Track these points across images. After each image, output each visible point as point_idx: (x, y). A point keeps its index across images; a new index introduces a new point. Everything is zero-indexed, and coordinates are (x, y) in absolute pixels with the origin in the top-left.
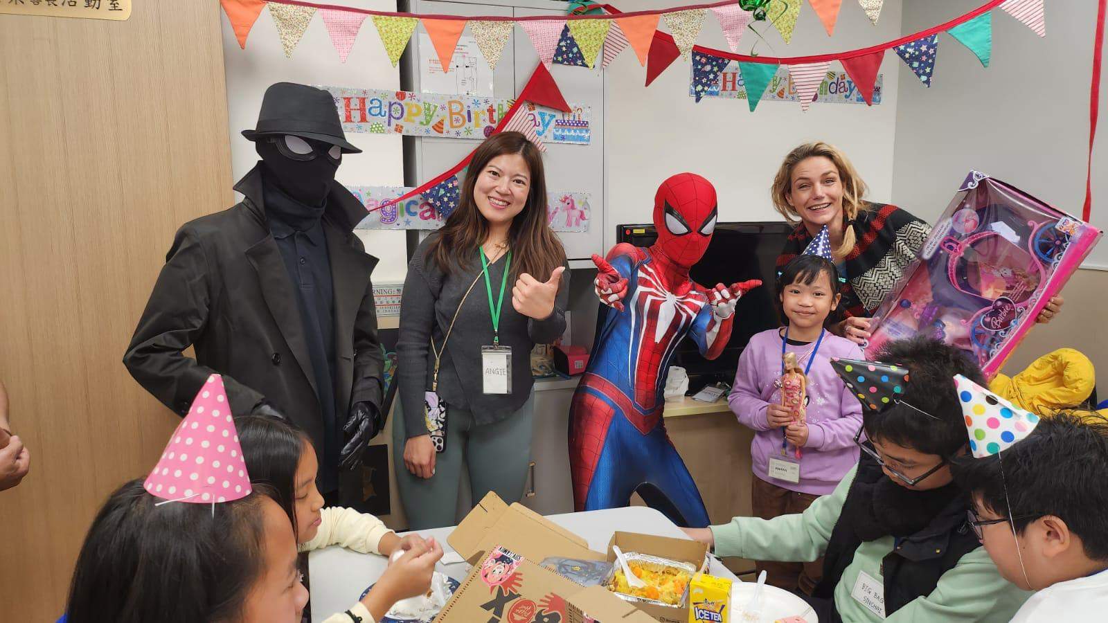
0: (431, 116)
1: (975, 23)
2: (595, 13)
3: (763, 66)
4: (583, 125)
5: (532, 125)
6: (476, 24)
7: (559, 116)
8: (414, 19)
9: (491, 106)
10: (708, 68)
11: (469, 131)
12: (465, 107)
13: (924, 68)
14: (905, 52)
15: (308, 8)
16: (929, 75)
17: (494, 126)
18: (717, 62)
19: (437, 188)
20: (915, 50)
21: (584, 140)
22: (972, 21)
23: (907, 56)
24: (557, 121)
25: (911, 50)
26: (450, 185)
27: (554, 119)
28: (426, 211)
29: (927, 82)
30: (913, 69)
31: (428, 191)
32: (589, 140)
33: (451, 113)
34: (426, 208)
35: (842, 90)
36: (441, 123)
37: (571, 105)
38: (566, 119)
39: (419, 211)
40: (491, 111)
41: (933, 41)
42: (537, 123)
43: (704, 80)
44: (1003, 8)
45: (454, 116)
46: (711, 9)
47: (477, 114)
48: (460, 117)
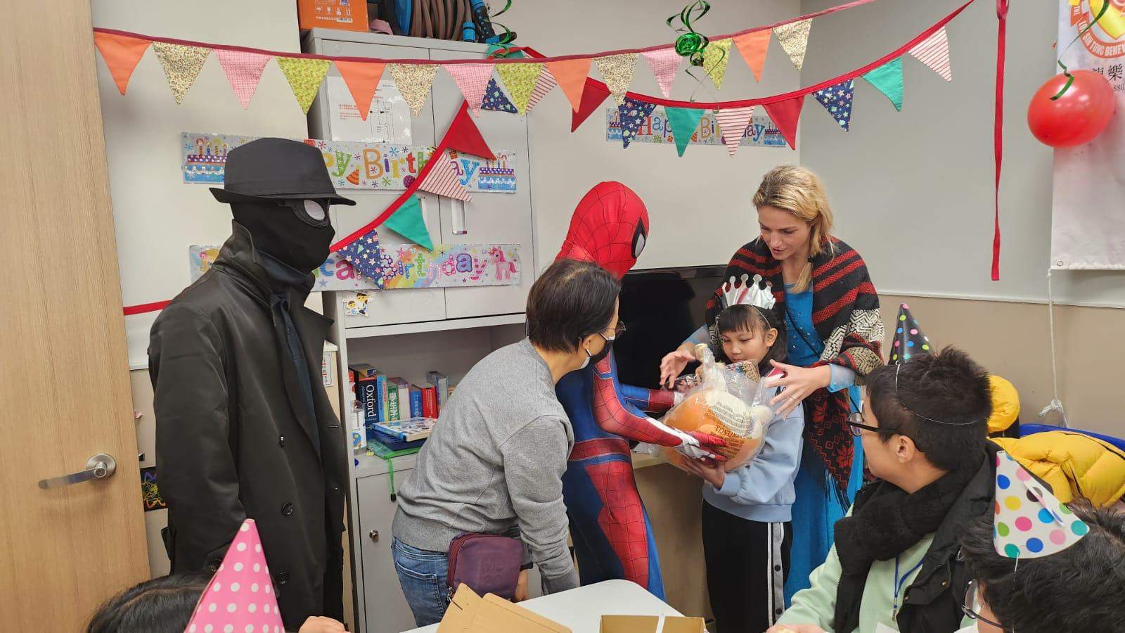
0: (345, 166)
1: (887, 68)
2: (515, 57)
3: (689, 110)
4: (509, 173)
5: (455, 174)
6: (396, 67)
7: (483, 164)
8: (326, 61)
9: (411, 154)
10: (634, 113)
11: (386, 181)
12: (382, 155)
13: (842, 113)
14: (824, 97)
15: (201, 48)
16: (847, 119)
17: (415, 175)
18: (643, 106)
19: (355, 244)
20: (833, 95)
21: (511, 189)
22: (885, 66)
23: (826, 101)
24: (481, 169)
25: (828, 95)
26: (370, 241)
27: (478, 167)
28: (344, 270)
29: (846, 126)
30: (832, 113)
31: (345, 248)
32: (515, 189)
33: (367, 163)
34: (344, 266)
36: (356, 173)
37: (495, 152)
38: (491, 166)
39: (335, 270)
40: (410, 159)
41: (849, 86)
42: (460, 171)
43: (631, 126)
44: (912, 54)
45: (370, 166)
46: (642, 53)
47: (395, 163)
48: (377, 167)
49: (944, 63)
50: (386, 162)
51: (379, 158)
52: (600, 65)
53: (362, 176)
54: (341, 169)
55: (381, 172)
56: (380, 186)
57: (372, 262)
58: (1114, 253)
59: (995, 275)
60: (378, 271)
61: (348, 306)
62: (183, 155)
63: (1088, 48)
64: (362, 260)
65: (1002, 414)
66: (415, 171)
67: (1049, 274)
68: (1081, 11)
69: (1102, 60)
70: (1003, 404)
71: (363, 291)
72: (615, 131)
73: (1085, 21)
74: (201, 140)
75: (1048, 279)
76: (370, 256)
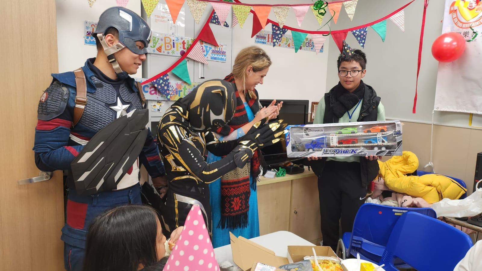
3: (301, 33)
4: (224, 53)
5: (202, 52)
6: (190, 1)
7: (213, 48)
9: (184, 41)
10: (278, 32)
11: (173, 52)
12: (172, 41)
13: (362, 40)
14: (355, 33)
16: (364, 43)
17: (185, 51)
18: (282, 30)
19: (159, 79)
20: (359, 33)
22: (380, 23)
23: (356, 35)
24: (212, 50)
25: (358, 33)
26: (165, 78)
27: (211, 50)
28: (153, 90)
29: (363, 46)
30: (358, 40)
31: (155, 81)
32: (225, 60)
33: (165, 43)
34: (153, 89)
35: (310, 46)
36: (161, 47)
37: (218, 44)
38: (216, 49)
39: (149, 90)
40: (184, 43)
41: (365, 29)
42: (204, 50)
43: (277, 37)
44: (391, 19)
45: (167, 45)
46: (292, 7)
47: (177, 44)
48: (170, 45)
49: (402, 24)
50: (174, 43)
51: (170, 41)
52: (275, 10)
53: (163, 49)
54: (155, 44)
55: (171, 48)
56: (171, 54)
57: (166, 88)
58: (459, 105)
59: (414, 111)
60: (168, 92)
61: (153, 107)
62: (85, 32)
63: (455, 24)
64: (161, 86)
65: (412, 166)
66: (185, 49)
67: (433, 112)
68: (454, 9)
69: (461, 29)
70: (412, 163)
71: (159, 101)
72: (258, 39)
73: (455, 13)
74: (94, 25)
75: (433, 114)
76: (165, 85)
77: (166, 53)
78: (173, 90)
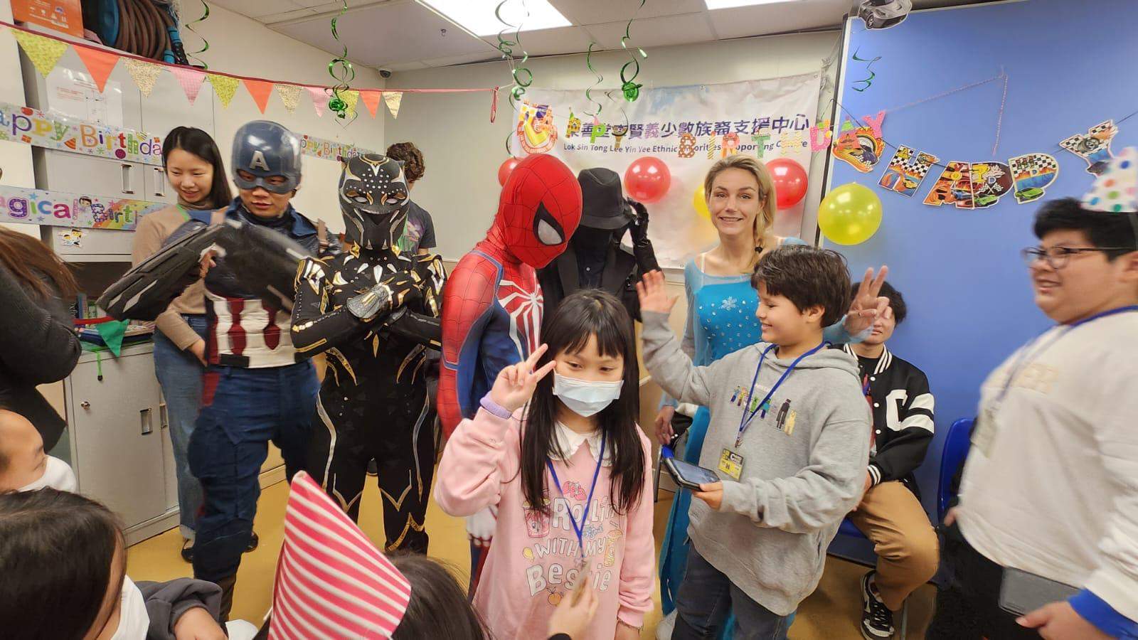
0: (63, 134)
9: (122, 134)
11: (101, 150)
12: (97, 132)
28: (61, 211)
33: (84, 135)
34: (61, 208)
36: (73, 140)
40: (121, 137)
45: (86, 138)
46: (306, 87)
47: (109, 138)
48: (92, 139)
50: (101, 136)
51: (94, 133)
52: (278, 89)
53: (79, 144)
54: (59, 135)
55: (96, 142)
56: (95, 153)
61: (65, 238)
66: (125, 147)
71: (77, 229)
77: (85, 150)
78: (104, 212)
